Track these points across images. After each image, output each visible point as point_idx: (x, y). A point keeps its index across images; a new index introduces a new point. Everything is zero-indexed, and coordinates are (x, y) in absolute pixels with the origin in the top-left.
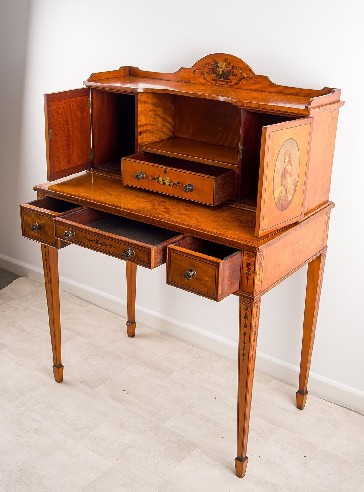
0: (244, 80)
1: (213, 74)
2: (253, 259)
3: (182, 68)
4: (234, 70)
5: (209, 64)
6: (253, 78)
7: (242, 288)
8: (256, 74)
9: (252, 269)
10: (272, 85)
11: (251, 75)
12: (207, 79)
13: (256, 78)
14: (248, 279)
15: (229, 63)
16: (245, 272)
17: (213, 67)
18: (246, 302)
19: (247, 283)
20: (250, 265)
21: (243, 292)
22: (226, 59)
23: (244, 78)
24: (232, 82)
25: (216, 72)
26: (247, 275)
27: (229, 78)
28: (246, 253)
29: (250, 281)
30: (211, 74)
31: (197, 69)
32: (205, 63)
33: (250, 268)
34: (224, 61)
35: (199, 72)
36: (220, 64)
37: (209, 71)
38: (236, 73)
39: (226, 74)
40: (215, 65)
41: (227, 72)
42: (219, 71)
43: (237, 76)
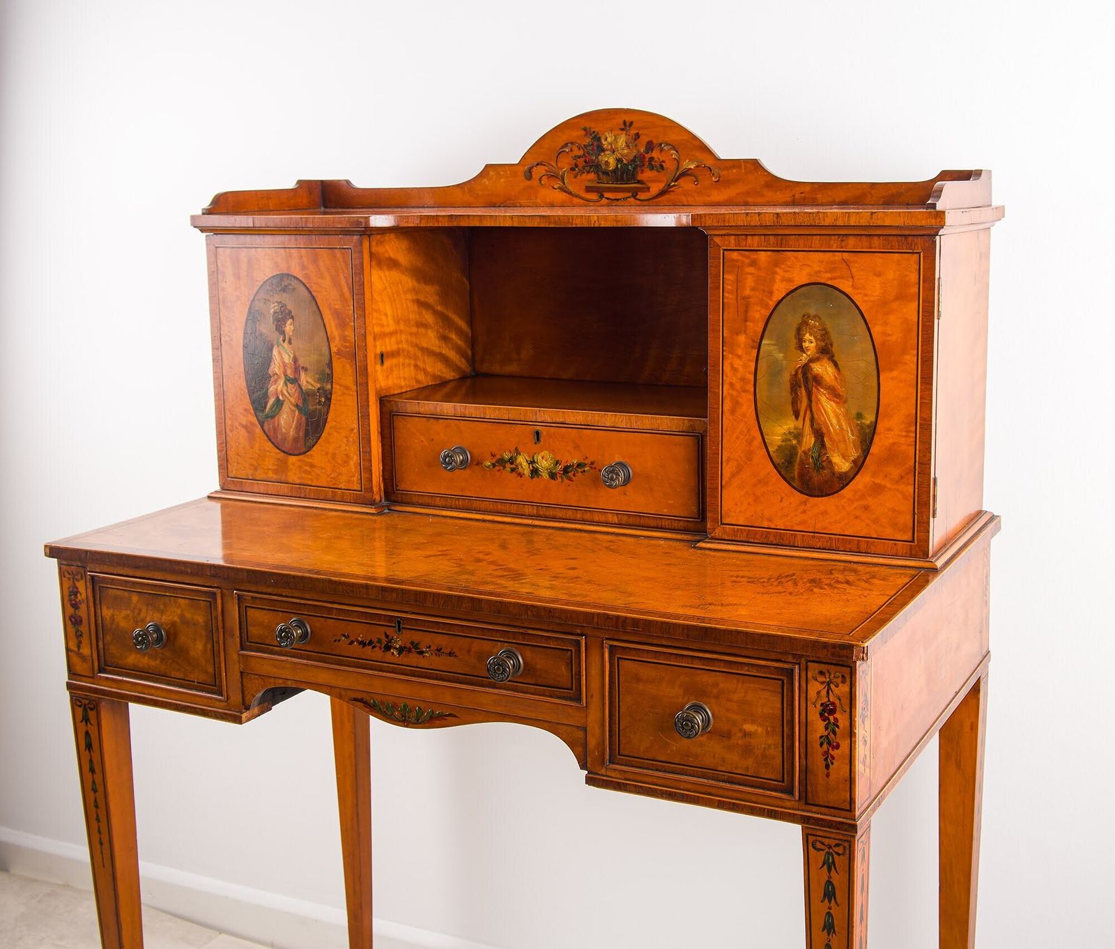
0: (688, 178)
1: (588, 172)
2: (844, 688)
3: (487, 166)
4: (655, 154)
5: (572, 143)
6: (715, 171)
7: (810, 795)
8: (722, 156)
9: (841, 724)
10: (775, 183)
11: (709, 162)
12: (571, 188)
13: (727, 168)
14: (828, 760)
15: (637, 135)
16: (819, 735)
17: (588, 153)
18: (826, 841)
19: (828, 775)
20: (832, 712)
21: (814, 809)
22: (625, 123)
23: (685, 173)
24: (649, 188)
25: (598, 166)
26: (825, 746)
27: (639, 179)
28: (817, 672)
29: (839, 768)
30: (581, 175)
31: (537, 165)
32: (563, 144)
33: (836, 720)
34: (620, 132)
35: (544, 172)
36: (609, 140)
37: (576, 166)
38: (661, 160)
39: (628, 169)
40: (592, 145)
41: (632, 161)
42: (607, 161)
43: (663, 169)
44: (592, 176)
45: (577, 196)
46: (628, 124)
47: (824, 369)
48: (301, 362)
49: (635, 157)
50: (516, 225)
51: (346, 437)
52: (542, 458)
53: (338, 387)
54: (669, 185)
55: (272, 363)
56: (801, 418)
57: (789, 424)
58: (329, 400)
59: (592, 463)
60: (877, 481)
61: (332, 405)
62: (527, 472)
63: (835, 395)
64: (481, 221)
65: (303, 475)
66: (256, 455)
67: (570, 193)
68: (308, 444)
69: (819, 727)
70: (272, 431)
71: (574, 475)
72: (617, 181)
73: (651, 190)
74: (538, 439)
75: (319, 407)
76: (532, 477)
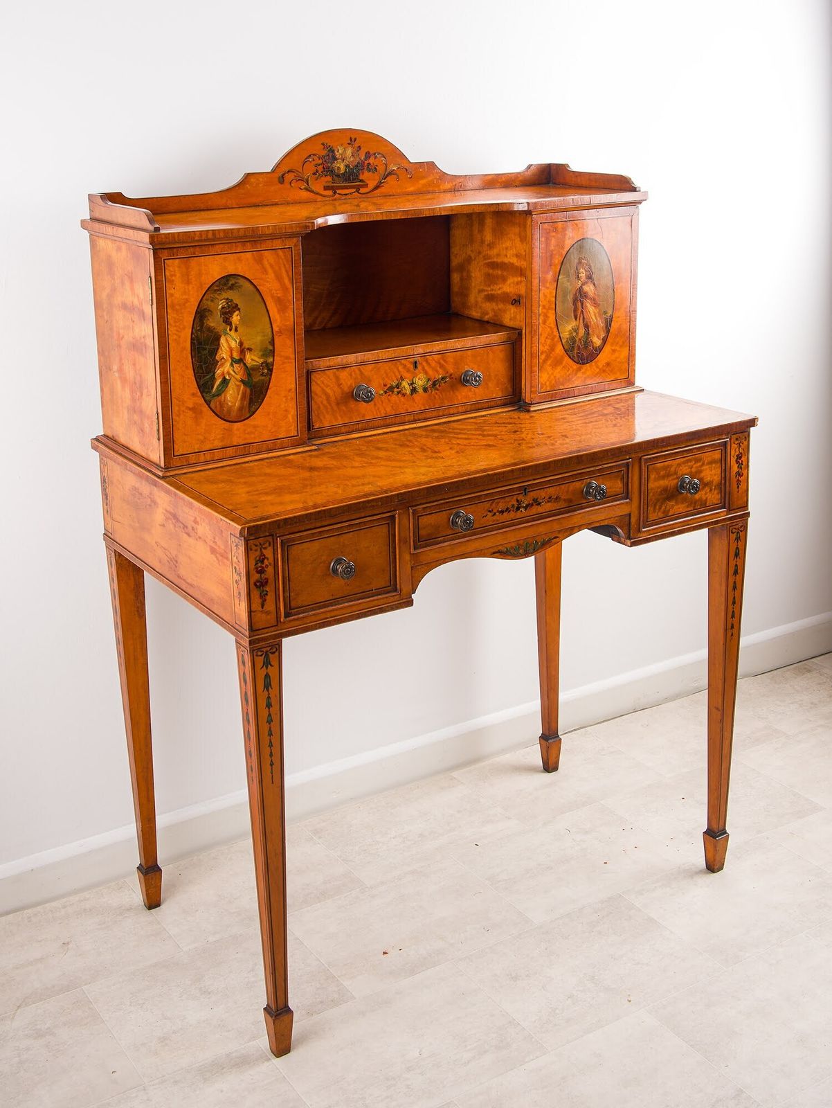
0: (393, 176)
1: (325, 176)
2: (746, 443)
3: (246, 175)
5: (314, 155)
8: (413, 160)
9: (744, 463)
11: (406, 166)
12: (313, 188)
13: (415, 169)
14: (739, 483)
15: (359, 148)
16: (735, 472)
17: (325, 161)
18: (737, 527)
19: (738, 492)
20: (741, 458)
23: (391, 173)
24: (367, 185)
25: (332, 170)
26: (737, 476)
27: (360, 179)
28: (735, 439)
29: (742, 486)
30: (320, 178)
31: (288, 172)
32: (307, 155)
33: (742, 461)
34: (348, 145)
35: (294, 178)
36: (340, 151)
37: (317, 171)
38: (375, 164)
39: (354, 171)
40: (328, 155)
41: (356, 166)
42: (339, 167)
44: (329, 178)
45: (318, 194)
46: (353, 139)
47: (589, 288)
48: (246, 345)
50: (385, 218)
51: (285, 397)
52: (419, 379)
53: (279, 359)
54: (381, 181)
55: (220, 350)
56: (578, 319)
57: (573, 324)
58: (271, 370)
59: (451, 375)
60: (613, 348)
61: (273, 374)
62: (408, 392)
63: (595, 304)
64: (360, 218)
65: (247, 436)
66: (203, 430)
67: (312, 191)
68: (253, 409)
69: (735, 468)
70: (218, 406)
71: (439, 386)
72: (345, 180)
74: (416, 367)
75: (263, 378)
76: (412, 394)
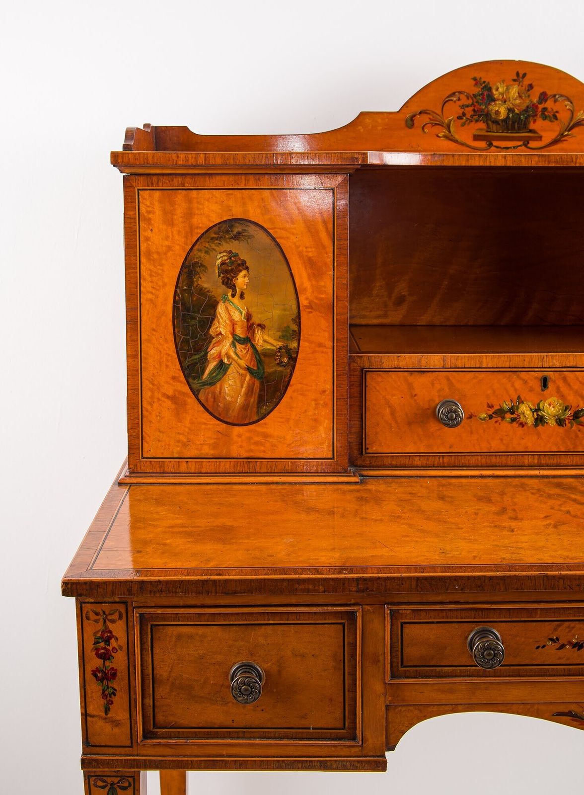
1: (477, 121)
3: (362, 114)
4: (549, 104)
5: (460, 93)
12: (457, 137)
15: (531, 87)
17: (477, 102)
22: (518, 74)
23: (580, 123)
24: (541, 137)
25: (488, 115)
27: (530, 128)
30: (469, 124)
31: (420, 113)
32: (450, 93)
34: (512, 82)
35: (428, 121)
36: (500, 90)
37: (464, 114)
38: (555, 111)
39: (520, 118)
40: (482, 94)
41: (524, 110)
42: (498, 111)
43: (557, 119)
44: (482, 125)
45: (463, 144)
46: (521, 75)
48: (256, 319)
49: (528, 107)
51: (315, 400)
52: (550, 405)
53: (307, 344)
54: (562, 134)
55: (216, 322)
58: (293, 360)
61: (297, 366)
62: (530, 421)
65: (253, 447)
66: (187, 430)
67: (456, 141)
68: (263, 411)
70: (211, 400)
72: (507, 129)
73: (543, 139)
74: (545, 386)
75: (280, 369)
76: (536, 425)
